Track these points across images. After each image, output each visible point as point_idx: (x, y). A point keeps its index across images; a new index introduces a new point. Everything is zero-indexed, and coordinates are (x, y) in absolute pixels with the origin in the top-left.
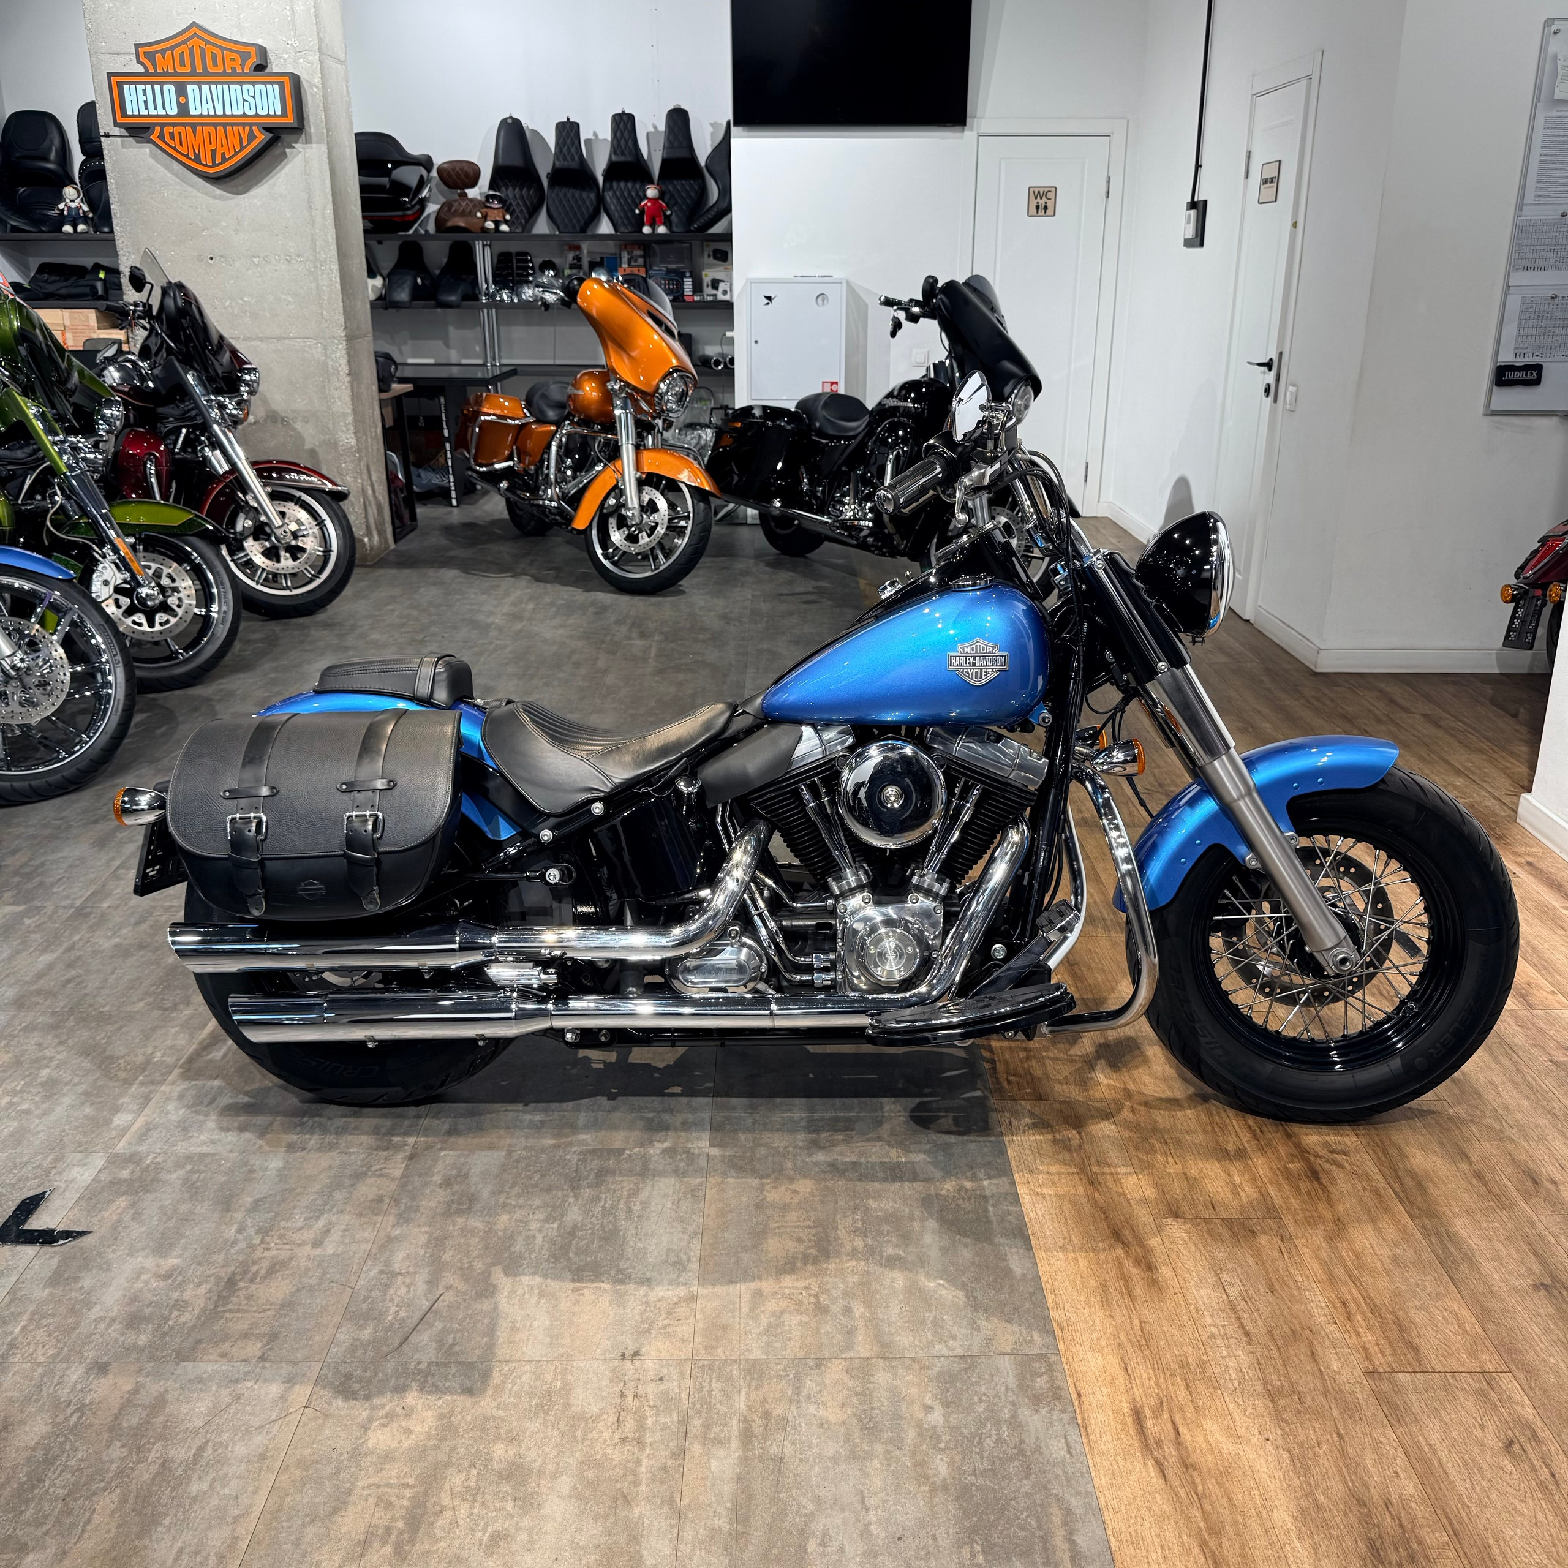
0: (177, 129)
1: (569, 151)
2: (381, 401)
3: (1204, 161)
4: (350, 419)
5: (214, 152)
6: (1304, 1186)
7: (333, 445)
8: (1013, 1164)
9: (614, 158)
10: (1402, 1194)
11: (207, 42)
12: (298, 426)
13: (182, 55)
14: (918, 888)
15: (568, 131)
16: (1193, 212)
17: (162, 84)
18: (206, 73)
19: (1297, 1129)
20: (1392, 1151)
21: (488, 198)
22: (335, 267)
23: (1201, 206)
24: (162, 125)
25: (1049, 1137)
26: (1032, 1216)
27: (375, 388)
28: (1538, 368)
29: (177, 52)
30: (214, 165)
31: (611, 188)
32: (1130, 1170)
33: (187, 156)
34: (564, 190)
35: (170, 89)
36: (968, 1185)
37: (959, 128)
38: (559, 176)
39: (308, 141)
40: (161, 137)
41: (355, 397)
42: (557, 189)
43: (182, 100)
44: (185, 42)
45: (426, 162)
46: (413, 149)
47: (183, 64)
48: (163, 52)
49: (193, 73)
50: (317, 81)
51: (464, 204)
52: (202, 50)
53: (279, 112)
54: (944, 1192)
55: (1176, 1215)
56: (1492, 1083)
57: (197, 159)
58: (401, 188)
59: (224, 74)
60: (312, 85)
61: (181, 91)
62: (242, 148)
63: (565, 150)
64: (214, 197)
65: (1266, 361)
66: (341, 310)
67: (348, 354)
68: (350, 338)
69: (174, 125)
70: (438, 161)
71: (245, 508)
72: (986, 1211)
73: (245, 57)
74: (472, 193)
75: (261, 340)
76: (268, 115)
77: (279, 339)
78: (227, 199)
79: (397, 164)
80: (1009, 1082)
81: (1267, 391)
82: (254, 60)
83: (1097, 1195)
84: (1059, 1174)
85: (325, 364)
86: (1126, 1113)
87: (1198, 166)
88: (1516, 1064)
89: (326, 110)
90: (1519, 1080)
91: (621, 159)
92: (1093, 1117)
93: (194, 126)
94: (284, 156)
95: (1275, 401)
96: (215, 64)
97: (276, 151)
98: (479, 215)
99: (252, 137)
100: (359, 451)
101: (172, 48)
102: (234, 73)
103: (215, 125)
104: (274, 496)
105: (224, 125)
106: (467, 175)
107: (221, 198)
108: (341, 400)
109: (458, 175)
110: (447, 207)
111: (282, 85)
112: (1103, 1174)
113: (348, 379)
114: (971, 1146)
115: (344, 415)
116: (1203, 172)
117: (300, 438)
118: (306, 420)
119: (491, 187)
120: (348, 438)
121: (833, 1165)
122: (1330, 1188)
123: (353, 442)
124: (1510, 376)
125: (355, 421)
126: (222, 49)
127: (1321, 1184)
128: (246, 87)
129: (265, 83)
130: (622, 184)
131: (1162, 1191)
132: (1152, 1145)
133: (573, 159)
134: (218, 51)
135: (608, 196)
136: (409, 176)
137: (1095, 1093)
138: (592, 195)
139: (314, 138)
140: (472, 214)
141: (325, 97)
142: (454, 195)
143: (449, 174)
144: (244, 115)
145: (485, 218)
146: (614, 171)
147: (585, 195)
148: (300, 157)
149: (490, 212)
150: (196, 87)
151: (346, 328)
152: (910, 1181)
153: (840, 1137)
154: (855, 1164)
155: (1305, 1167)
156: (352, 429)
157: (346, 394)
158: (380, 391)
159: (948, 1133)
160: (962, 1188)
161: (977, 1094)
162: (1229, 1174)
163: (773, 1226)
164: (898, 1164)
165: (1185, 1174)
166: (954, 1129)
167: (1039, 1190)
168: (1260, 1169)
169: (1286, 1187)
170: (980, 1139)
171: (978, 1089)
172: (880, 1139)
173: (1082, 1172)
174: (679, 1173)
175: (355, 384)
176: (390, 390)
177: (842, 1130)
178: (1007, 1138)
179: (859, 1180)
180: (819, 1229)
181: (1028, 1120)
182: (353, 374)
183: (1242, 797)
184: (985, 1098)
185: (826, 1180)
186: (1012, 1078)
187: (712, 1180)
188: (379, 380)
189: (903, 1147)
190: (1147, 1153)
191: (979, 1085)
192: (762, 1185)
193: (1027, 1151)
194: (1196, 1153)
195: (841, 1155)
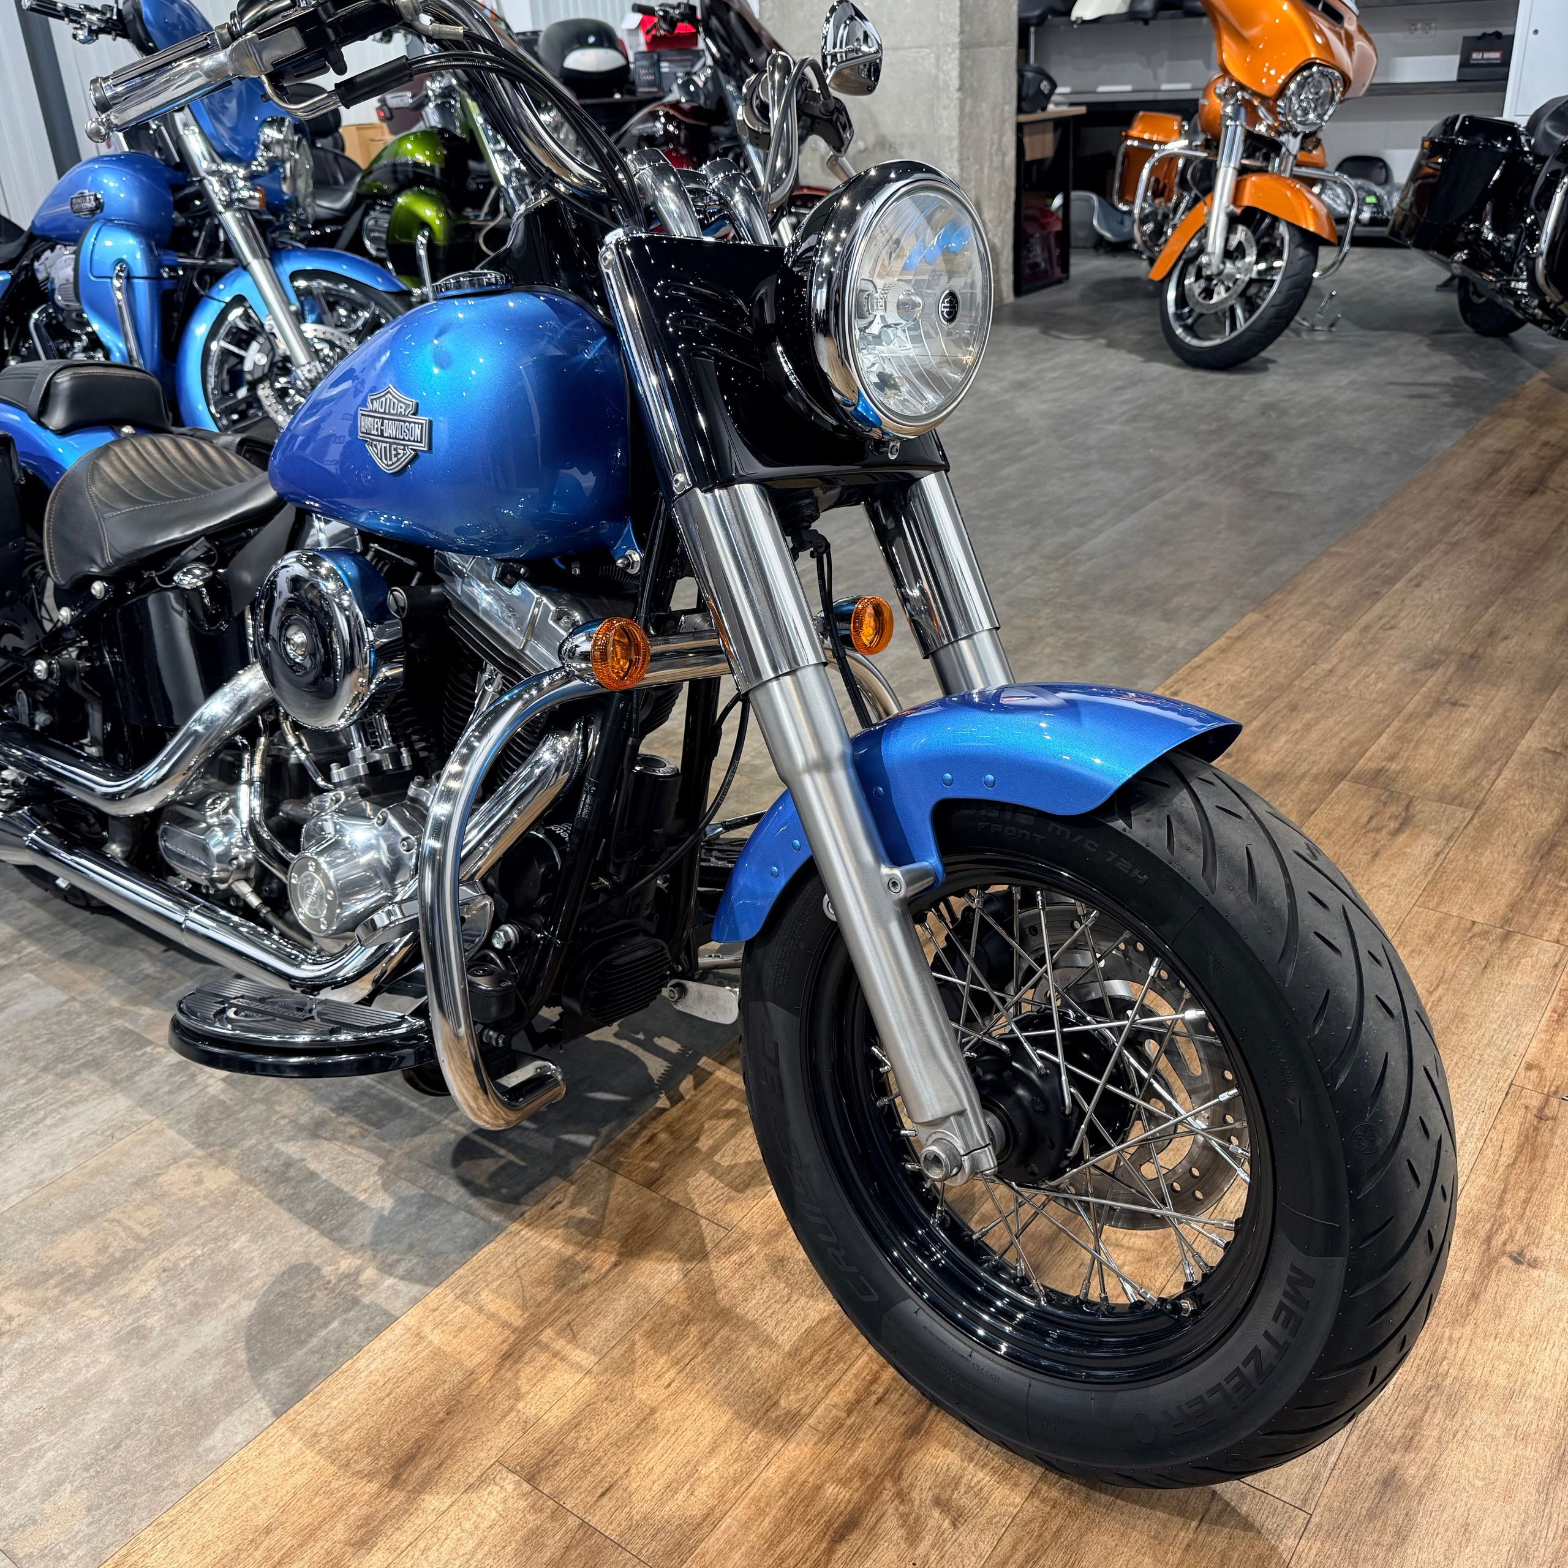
2: (1020, 127)
4: (955, 143)
6: (798, 1540)
8: (461, 1272)
25: (569, 1250)
26: (361, 1363)
27: (1011, 107)
32: (590, 1361)
36: (370, 1273)
41: (967, 118)
54: (328, 1270)
55: (532, 1474)
67: (962, 66)
68: (968, 46)
72: (326, 1325)
80: (652, 1139)
83: (485, 1378)
84: (492, 1316)
85: (937, 77)
86: (727, 1265)
92: (673, 1248)
108: (949, 121)
112: (545, 1348)
113: (957, 95)
114: (460, 1216)
115: (950, 139)
118: (912, 146)
121: (288, 1166)
125: (962, 146)
131: (577, 1421)
132: (681, 1336)
151: (962, 32)
152: (323, 1233)
153: (353, 1130)
154: (312, 1175)
155: (849, 1508)
156: (956, 156)
157: (954, 112)
158: (1020, 110)
159: (466, 1183)
160: (352, 1277)
161: (586, 1140)
162: (713, 1449)
163: (112, 1215)
164: (350, 1201)
165: (653, 1411)
166: (481, 1181)
167: (427, 1329)
168: (773, 1468)
169: (767, 1520)
170: (484, 1212)
171: (597, 1134)
172: (386, 1155)
173: (525, 1329)
174: (146, 1100)
175: (969, 101)
176: (1044, 109)
177: (369, 1122)
178: (514, 1227)
179: (280, 1202)
180: (142, 1246)
181: (583, 1212)
182: (969, 88)
183: (812, 768)
184: (583, 1151)
185: (250, 1181)
186: (663, 1136)
187: (156, 1124)
188: (1020, 98)
189: (389, 1177)
190: (653, 1347)
191: (604, 1131)
192: (187, 1155)
193: (506, 1263)
194: (724, 1382)
195: (316, 1156)
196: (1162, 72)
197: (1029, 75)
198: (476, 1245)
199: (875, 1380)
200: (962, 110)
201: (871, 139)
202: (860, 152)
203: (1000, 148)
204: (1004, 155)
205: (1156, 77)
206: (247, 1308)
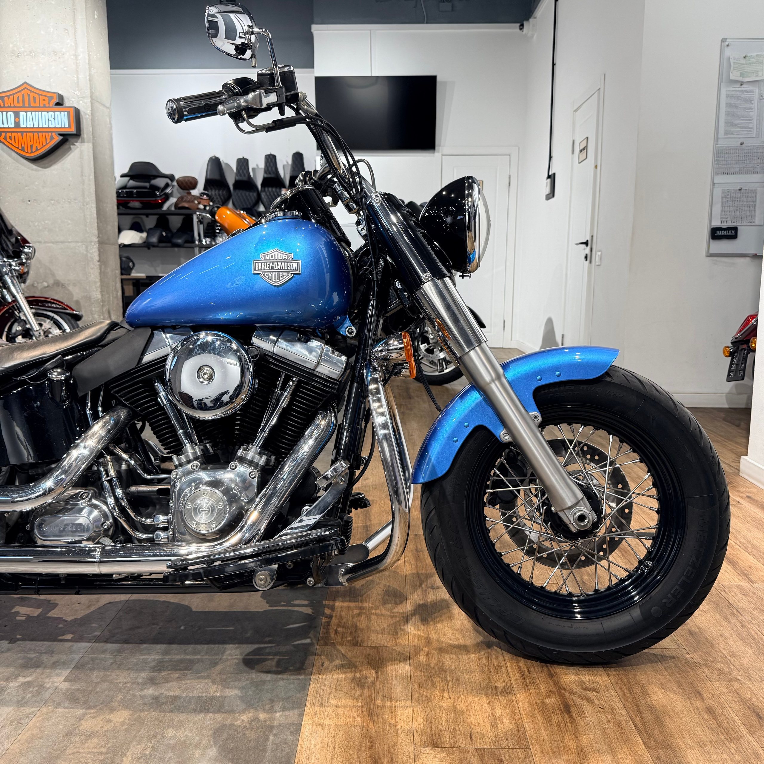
0: (14, 134)
1: (243, 172)
2: (122, 280)
3: (553, 154)
4: (98, 284)
5: (32, 146)
6: (556, 718)
7: (88, 298)
8: (309, 698)
9: (266, 176)
10: (641, 727)
11: (31, 91)
12: (71, 288)
13: (18, 98)
14: (242, 460)
15: (243, 163)
16: (549, 180)
17: (7, 112)
18: (30, 107)
19: (559, 670)
20: (637, 689)
21: (202, 194)
22: (94, 205)
23: (552, 177)
24: (6, 132)
25: (350, 675)
26: (305, 744)
27: (118, 272)
28: (735, 229)
29: (16, 96)
30: (32, 152)
31: (264, 191)
32: (409, 703)
33: (18, 148)
34: (241, 191)
35: (11, 115)
36: (263, 716)
37: (432, 151)
38: (238, 184)
39: (83, 142)
40: (5, 138)
41: (103, 274)
42: (237, 191)
43: (17, 120)
44: (20, 91)
45: (171, 177)
46: (164, 170)
47: (18, 102)
48: (8, 96)
49: (24, 107)
50: (89, 112)
51: (189, 197)
52: (29, 95)
53: (67, 126)
54: (238, 723)
55: (435, 744)
56: (722, 636)
57: (23, 150)
58: (155, 188)
59: (39, 107)
60: (86, 114)
61: (17, 116)
62: (47, 144)
63: (241, 172)
64: (32, 170)
65: (585, 241)
66: (96, 227)
67: (99, 251)
68: (101, 243)
69: (12, 132)
70: (177, 177)
71: (18, 320)
72: (267, 739)
73: (51, 98)
74: (195, 192)
75: (53, 243)
76: (61, 128)
77: (62, 242)
78: (39, 171)
79: (155, 177)
80: (336, 632)
81: (586, 258)
82: (56, 100)
83: (371, 725)
84: (345, 707)
85: (86, 255)
86: (422, 657)
87: (550, 157)
88: (741, 622)
89: (93, 126)
90: (744, 633)
91: (269, 176)
92: (393, 660)
93: (22, 133)
94: (70, 149)
95: (591, 262)
96: (35, 102)
97: (65, 146)
98: (196, 202)
99: (52, 138)
100: (103, 301)
101: (13, 95)
102: (44, 107)
103: (33, 132)
104: (36, 315)
105: (38, 132)
106: (191, 183)
107: (36, 170)
108: (94, 274)
109: (186, 183)
110: (181, 199)
111: (69, 112)
112: (383, 707)
113: (98, 263)
114: (281, 683)
115: (95, 282)
116: (553, 160)
117: (71, 294)
118: (75, 285)
119: (204, 189)
120: (97, 295)
121: (156, 698)
122: (579, 720)
123: (99, 297)
124: (719, 233)
126: (39, 95)
127: (571, 716)
128: (50, 113)
129: (60, 112)
130: (270, 189)
131: (429, 722)
132: (434, 683)
133: (245, 176)
134: (37, 96)
135: (263, 195)
136: (160, 182)
137: (402, 641)
138: (255, 194)
139: (86, 140)
140: (193, 202)
141: (93, 120)
142: (184, 193)
143: (182, 183)
144: (49, 128)
145: (199, 203)
146: (266, 182)
147: (251, 194)
148: (78, 150)
149: (202, 201)
150: (24, 113)
151: (98, 237)
152: (214, 713)
153: (177, 675)
154: (176, 698)
155: (560, 702)
156: (99, 290)
157: (97, 271)
158: (122, 274)
159: (268, 672)
160: (256, 719)
161: (308, 641)
162: (493, 708)
163: (68, 751)
164: (212, 698)
165: (455, 707)
166: (274, 669)
167: (321, 721)
168: (520, 704)
169: (539, 719)
170: (292, 677)
171: (309, 638)
172: (208, 677)
173: (366, 705)
174: (21, 703)
175: (103, 267)
176: (130, 275)
177: (180, 670)
178: (313, 677)
179: (171, 711)
180: (109, 756)
181: (338, 662)
182: (102, 261)
183: (493, 381)
184: (311, 644)
185: (143, 711)
186: (340, 629)
187: (44, 710)
188: (122, 269)
189: (224, 683)
190: (427, 689)
191: (311, 635)
192: (85, 715)
193: (327, 688)
194: (469, 689)
195: (169, 690)
196: (159, 269)
197: (124, 259)
198: (304, 688)
199: (520, 668)
200: (100, 270)
201: (51, 281)
202: (45, 287)
203: (115, 288)
204: (117, 292)
205: (156, 271)
206: (213, 752)
